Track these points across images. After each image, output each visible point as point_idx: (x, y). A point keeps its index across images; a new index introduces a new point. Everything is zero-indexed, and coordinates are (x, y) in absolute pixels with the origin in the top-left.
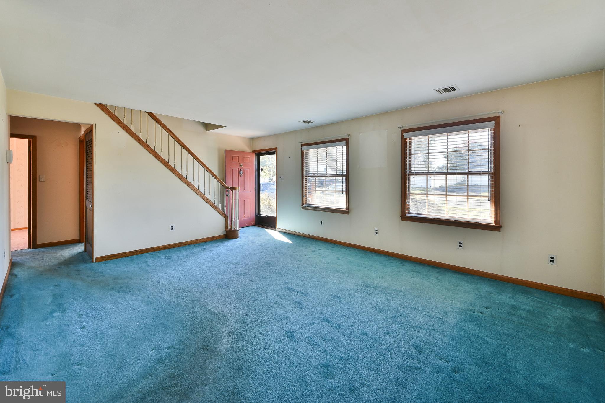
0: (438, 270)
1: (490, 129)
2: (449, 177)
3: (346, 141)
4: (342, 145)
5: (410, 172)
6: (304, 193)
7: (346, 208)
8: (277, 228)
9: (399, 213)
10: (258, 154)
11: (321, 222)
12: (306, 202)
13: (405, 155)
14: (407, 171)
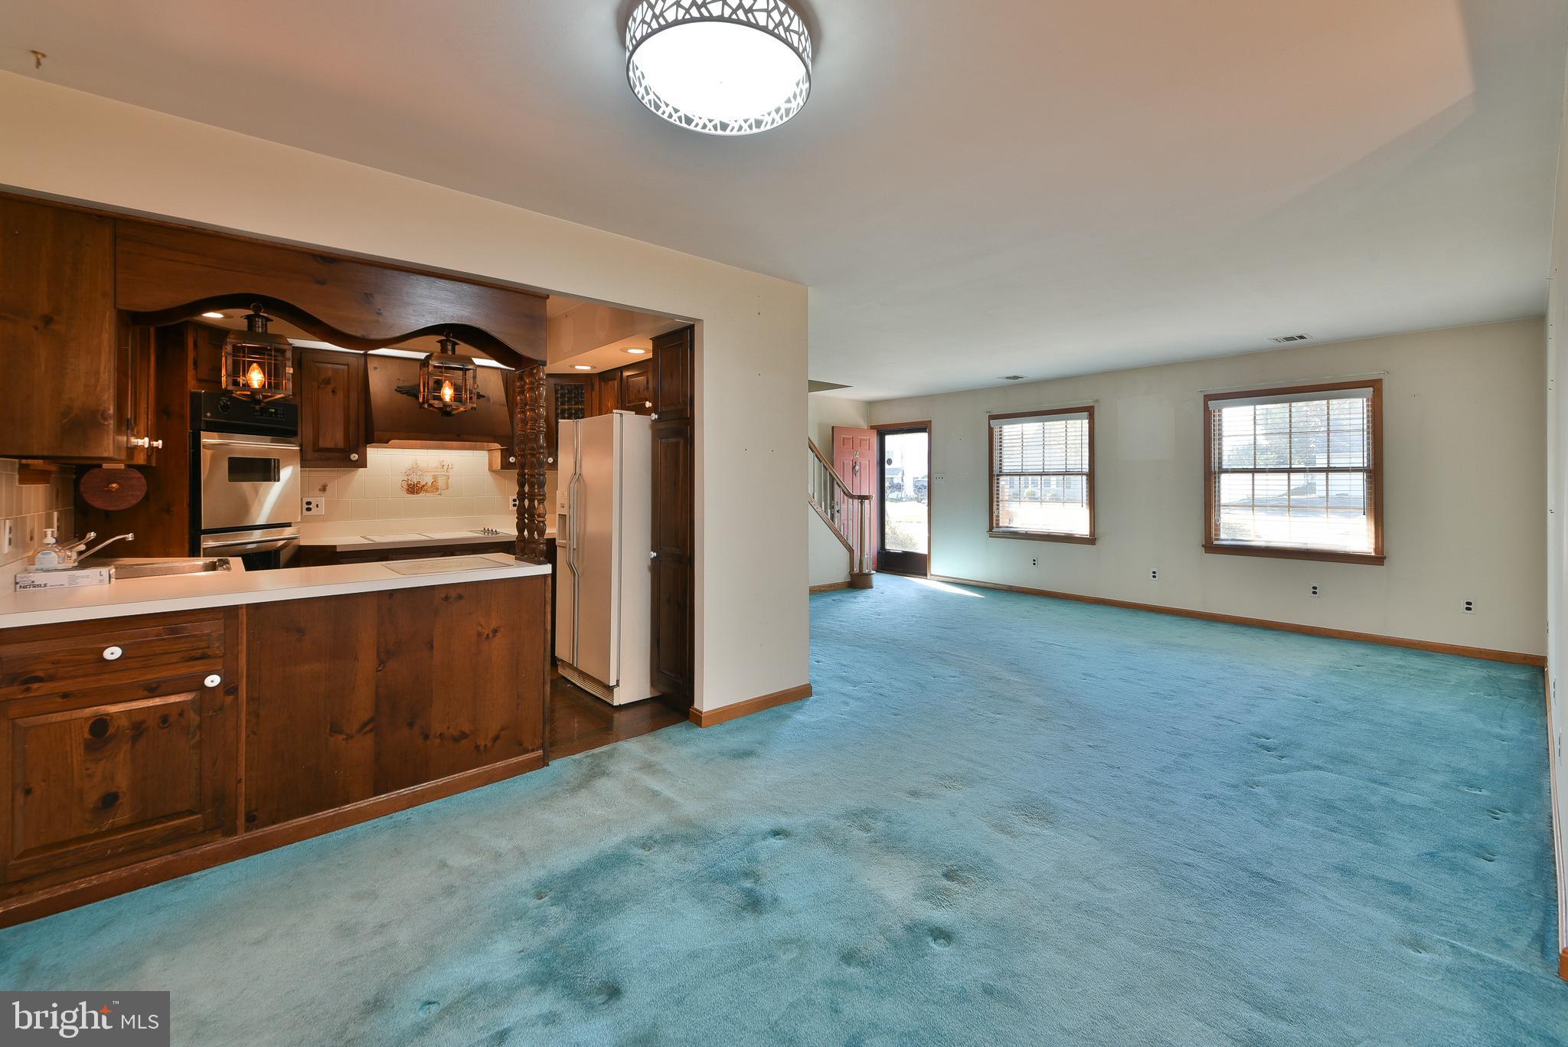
0: (1275, 632)
1: (1365, 400)
2: (1293, 476)
3: (1089, 411)
4: (1081, 418)
5: (1220, 467)
6: (995, 507)
7: (1088, 533)
8: (931, 575)
9: (1198, 538)
10: (882, 432)
11: (1034, 560)
12: (998, 524)
13: (1210, 438)
14: (1215, 466)
